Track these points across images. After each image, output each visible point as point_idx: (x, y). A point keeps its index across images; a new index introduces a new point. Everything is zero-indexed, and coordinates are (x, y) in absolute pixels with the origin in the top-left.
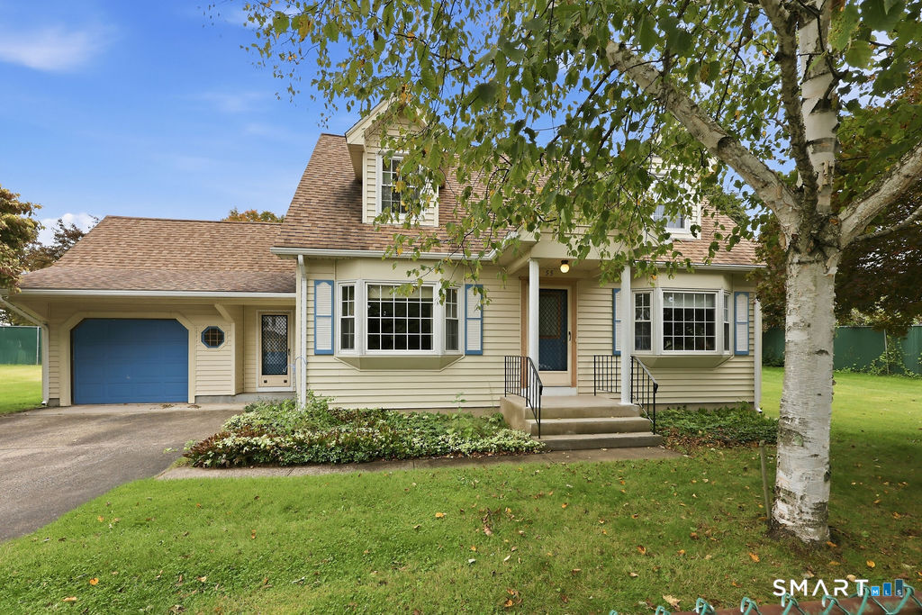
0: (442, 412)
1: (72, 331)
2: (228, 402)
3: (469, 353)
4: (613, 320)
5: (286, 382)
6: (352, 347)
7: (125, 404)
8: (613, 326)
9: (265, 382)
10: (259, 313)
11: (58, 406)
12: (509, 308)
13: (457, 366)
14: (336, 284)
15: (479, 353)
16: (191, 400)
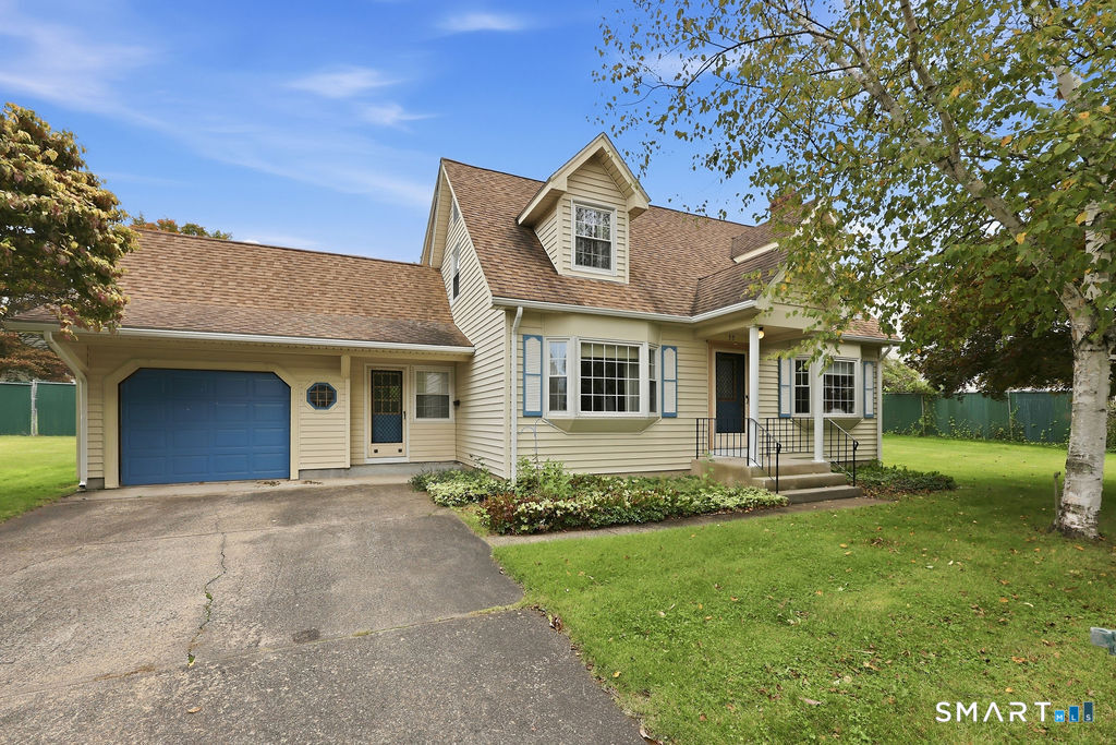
0: (646, 476)
1: (119, 385)
2: (340, 477)
3: (666, 416)
4: (779, 384)
5: (400, 451)
6: (565, 408)
7: (202, 483)
8: (779, 390)
9: (376, 451)
10: (368, 367)
11: (103, 488)
12: (697, 370)
13: (655, 428)
14: (544, 339)
15: (673, 416)
16: (294, 474)
